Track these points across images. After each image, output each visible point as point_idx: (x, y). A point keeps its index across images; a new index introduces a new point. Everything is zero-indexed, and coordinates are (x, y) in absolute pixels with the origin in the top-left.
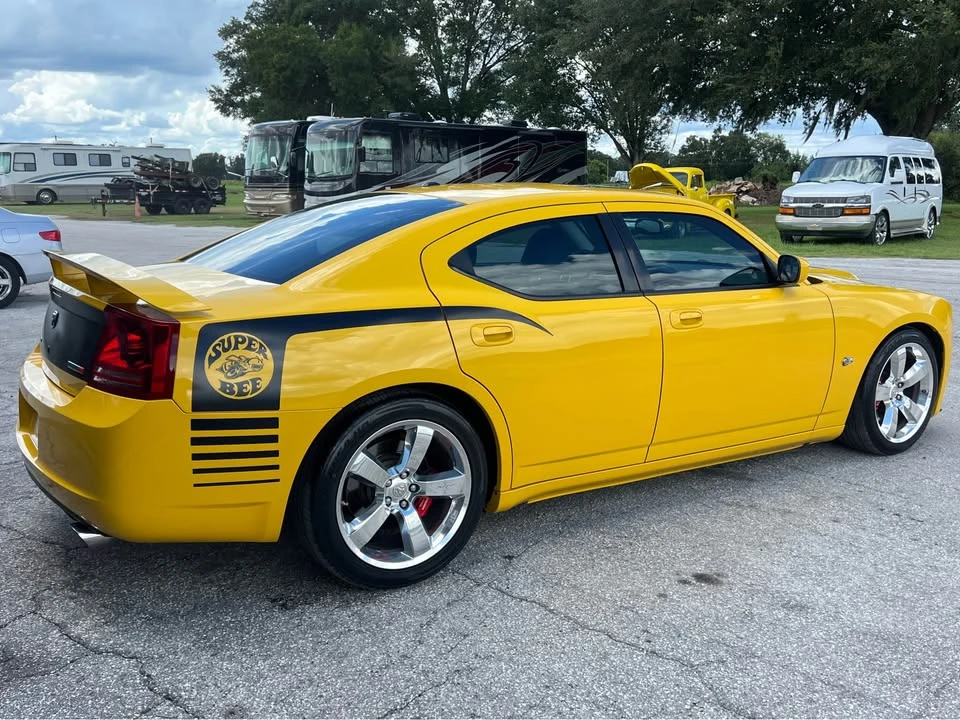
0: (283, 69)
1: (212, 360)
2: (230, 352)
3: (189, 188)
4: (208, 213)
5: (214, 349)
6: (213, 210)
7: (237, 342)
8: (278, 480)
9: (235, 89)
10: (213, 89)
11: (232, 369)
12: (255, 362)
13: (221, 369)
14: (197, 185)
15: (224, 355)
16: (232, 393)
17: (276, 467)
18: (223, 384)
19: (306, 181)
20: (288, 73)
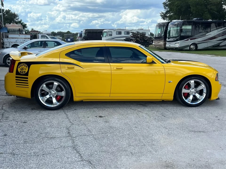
0: (178, 6)
1: (19, 67)
2: (22, 67)
3: (144, 40)
4: (148, 47)
5: (20, 66)
6: (150, 46)
7: (23, 65)
8: (29, 88)
9: (167, 12)
10: (161, 13)
11: (22, 69)
12: (25, 68)
13: (20, 69)
14: (146, 40)
15: (21, 67)
16: (21, 73)
17: (28, 85)
18: (20, 71)
19: (167, 38)
20: (180, 7)
